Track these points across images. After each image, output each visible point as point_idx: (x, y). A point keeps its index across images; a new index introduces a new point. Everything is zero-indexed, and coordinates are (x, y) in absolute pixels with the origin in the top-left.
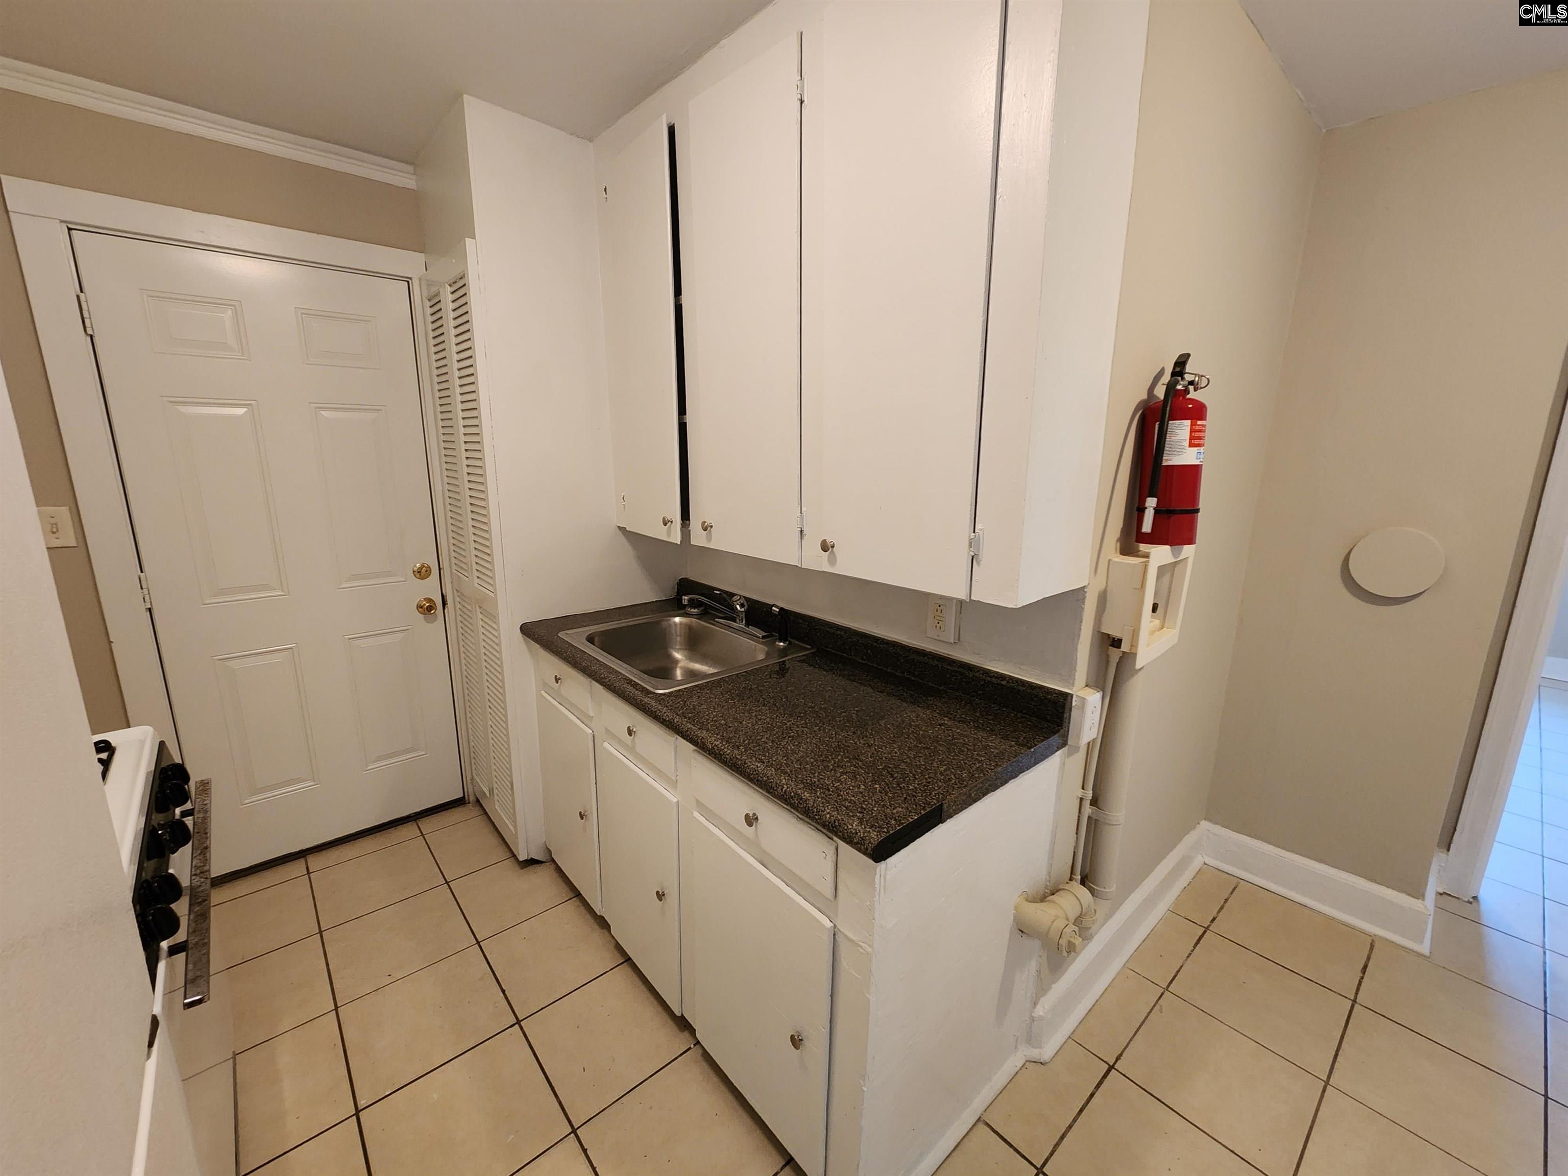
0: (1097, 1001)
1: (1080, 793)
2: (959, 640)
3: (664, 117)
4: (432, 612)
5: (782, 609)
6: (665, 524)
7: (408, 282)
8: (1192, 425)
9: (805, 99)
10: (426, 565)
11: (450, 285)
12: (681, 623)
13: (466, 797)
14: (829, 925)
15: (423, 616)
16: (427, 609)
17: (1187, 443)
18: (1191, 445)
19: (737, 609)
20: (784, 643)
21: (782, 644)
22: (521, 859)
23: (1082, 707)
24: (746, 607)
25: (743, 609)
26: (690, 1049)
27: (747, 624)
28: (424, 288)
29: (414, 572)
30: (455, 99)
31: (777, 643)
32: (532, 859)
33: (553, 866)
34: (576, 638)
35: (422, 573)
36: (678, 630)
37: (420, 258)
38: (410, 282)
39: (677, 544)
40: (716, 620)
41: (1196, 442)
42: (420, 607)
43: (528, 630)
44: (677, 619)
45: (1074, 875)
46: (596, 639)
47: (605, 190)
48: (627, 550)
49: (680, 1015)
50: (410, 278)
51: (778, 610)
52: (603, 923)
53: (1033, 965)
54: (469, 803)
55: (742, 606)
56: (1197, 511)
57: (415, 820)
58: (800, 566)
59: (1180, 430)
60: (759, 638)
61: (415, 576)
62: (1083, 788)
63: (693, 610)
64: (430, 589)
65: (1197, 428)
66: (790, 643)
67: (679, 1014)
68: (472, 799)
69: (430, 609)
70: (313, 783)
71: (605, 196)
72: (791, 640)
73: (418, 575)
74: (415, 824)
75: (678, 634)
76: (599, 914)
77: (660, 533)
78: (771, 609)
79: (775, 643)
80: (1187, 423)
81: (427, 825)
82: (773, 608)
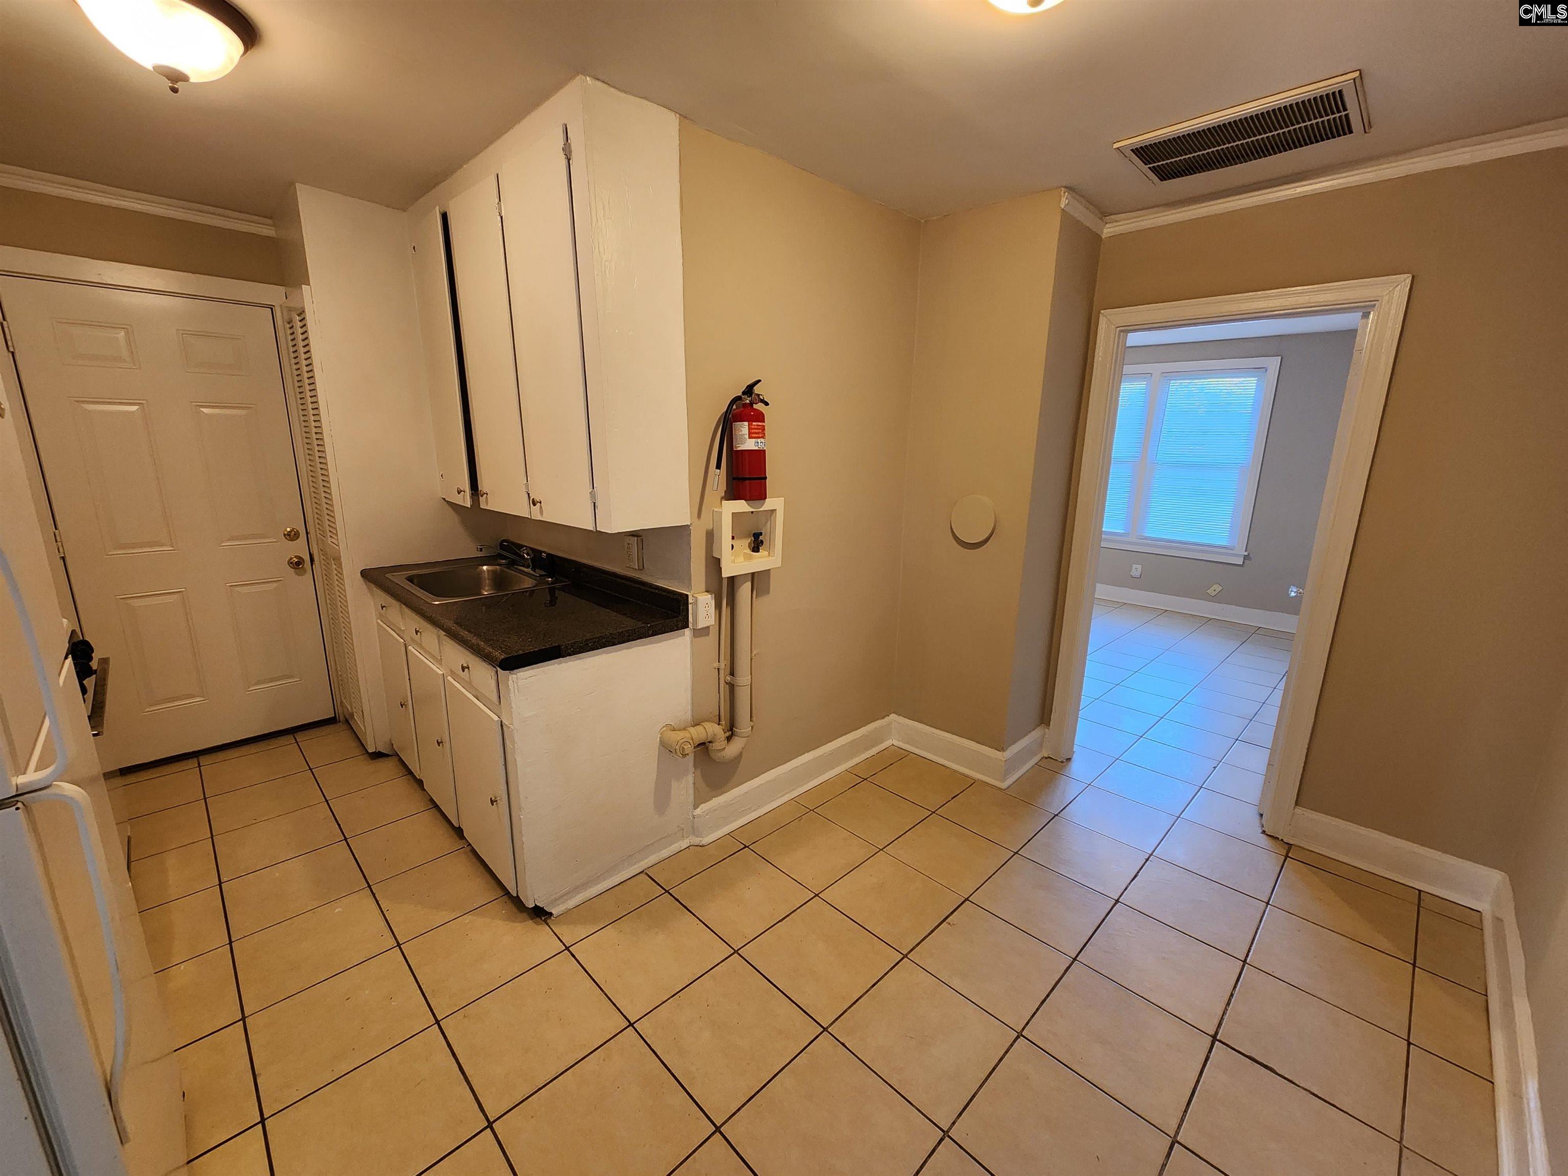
0: (760, 817)
1: (716, 665)
2: (643, 567)
3: (437, 208)
4: (300, 566)
5: (548, 555)
6: (459, 493)
7: (272, 309)
8: (749, 425)
9: (503, 214)
10: (295, 530)
11: (298, 315)
12: (488, 571)
13: (337, 717)
14: (496, 718)
15: (293, 570)
16: (297, 565)
17: (747, 436)
18: (750, 438)
19: (525, 557)
20: (552, 579)
21: (550, 579)
22: (370, 751)
23: (696, 603)
24: (532, 556)
25: (529, 557)
26: (464, 847)
27: (534, 569)
28: (285, 314)
29: (285, 535)
30: (292, 184)
31: (547, 579)
32: (380, 752)
33: (395, 759)
34: (399, 579)
35: (292, 536)
36: (486, 576)
37: (282, 289)
38: (274, 308)
39: (468, 508)
40: (515, 566)
41: (753, 435)
42: (290, 563)
43: (366, 574)
44: (485, 568)
45: (722, 721)
46: (415, 581)
47: (414, 248)
48: (453, 518)
49: (458, 826)
50: (274, 306)
51: (545, 555)
52: (420, 783)
53: (690, 778)
54: (340, 722)
55: (528, 554)
56: (766, 478)
57: (293, 733)
58: (530, 517)
59: (743, 428)
60: (537, 576)
61: (287, 539)
62: (719, 662)
63: (501, 561)
64: (299, 548)
65: (753, 427)
66: (556, 578)
67: (456, 825)
68: (342, 718)
69: (298, 564)
70: (203, 699)
71: (414, 253)
72: (558, 577)
73: (288, 537)
74: (292, 736)
75: (487, 579)
76: (418, 778)
77: (458, 500)
78: (541, 555)
79: (545, 579)
80: (746, 423)
81: (300, 736)
82: (543, 554)
